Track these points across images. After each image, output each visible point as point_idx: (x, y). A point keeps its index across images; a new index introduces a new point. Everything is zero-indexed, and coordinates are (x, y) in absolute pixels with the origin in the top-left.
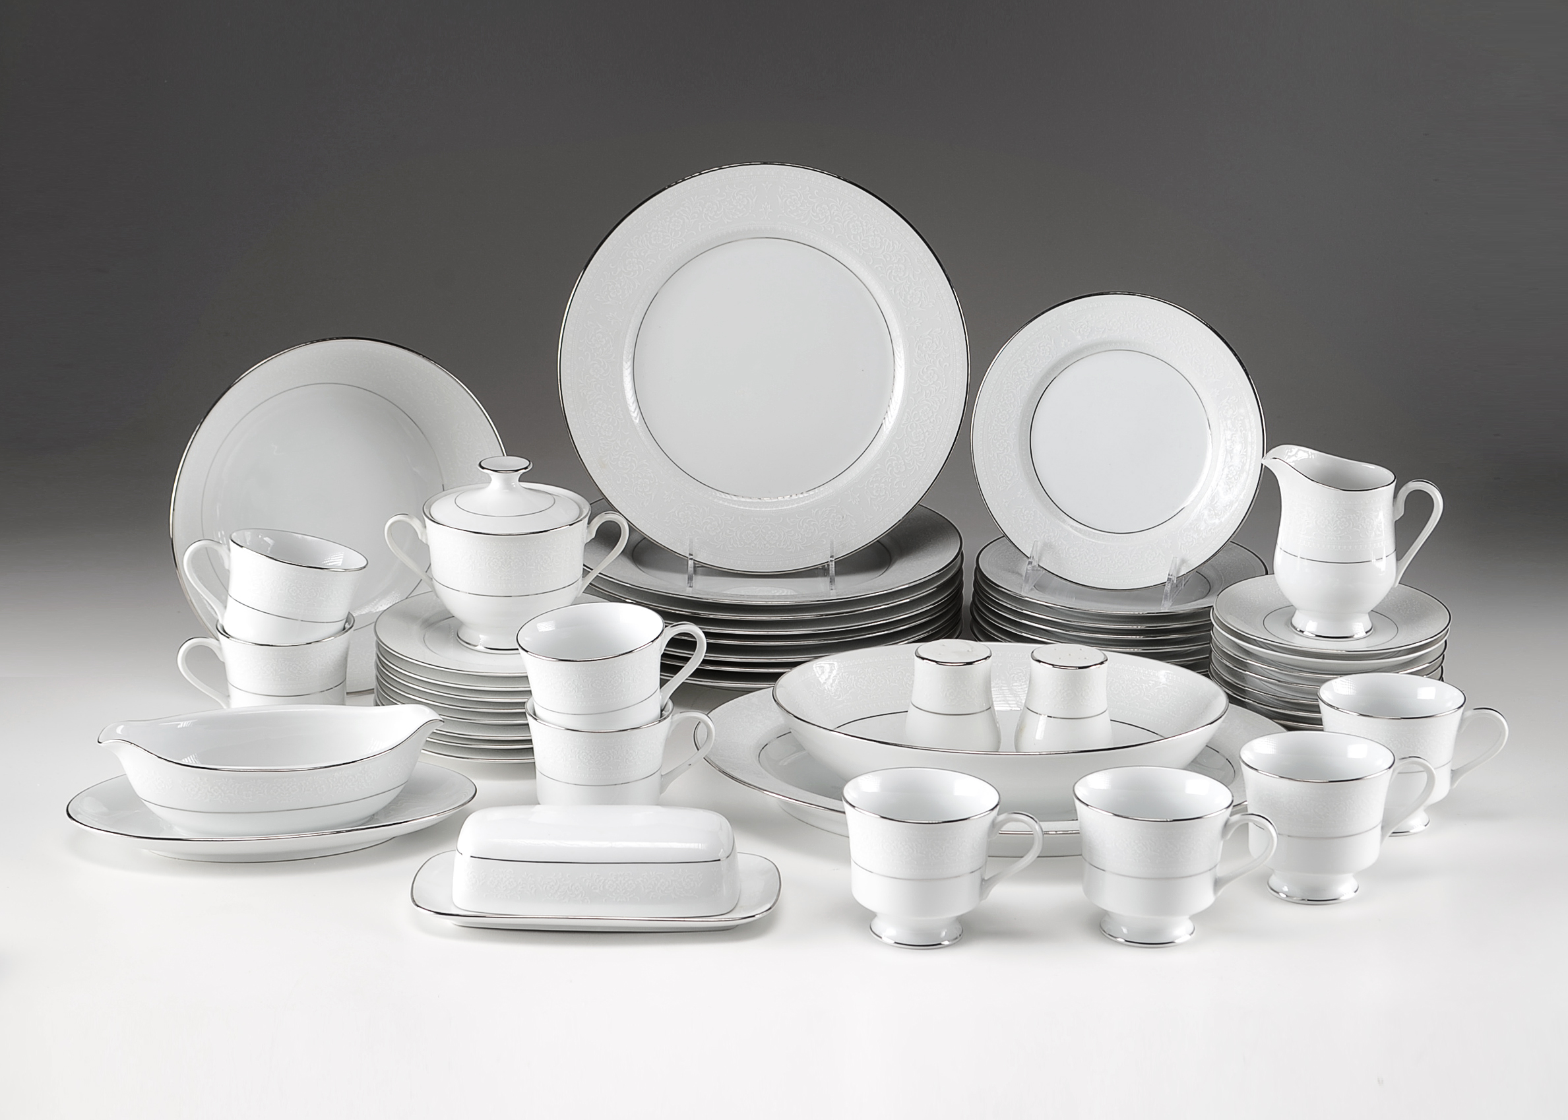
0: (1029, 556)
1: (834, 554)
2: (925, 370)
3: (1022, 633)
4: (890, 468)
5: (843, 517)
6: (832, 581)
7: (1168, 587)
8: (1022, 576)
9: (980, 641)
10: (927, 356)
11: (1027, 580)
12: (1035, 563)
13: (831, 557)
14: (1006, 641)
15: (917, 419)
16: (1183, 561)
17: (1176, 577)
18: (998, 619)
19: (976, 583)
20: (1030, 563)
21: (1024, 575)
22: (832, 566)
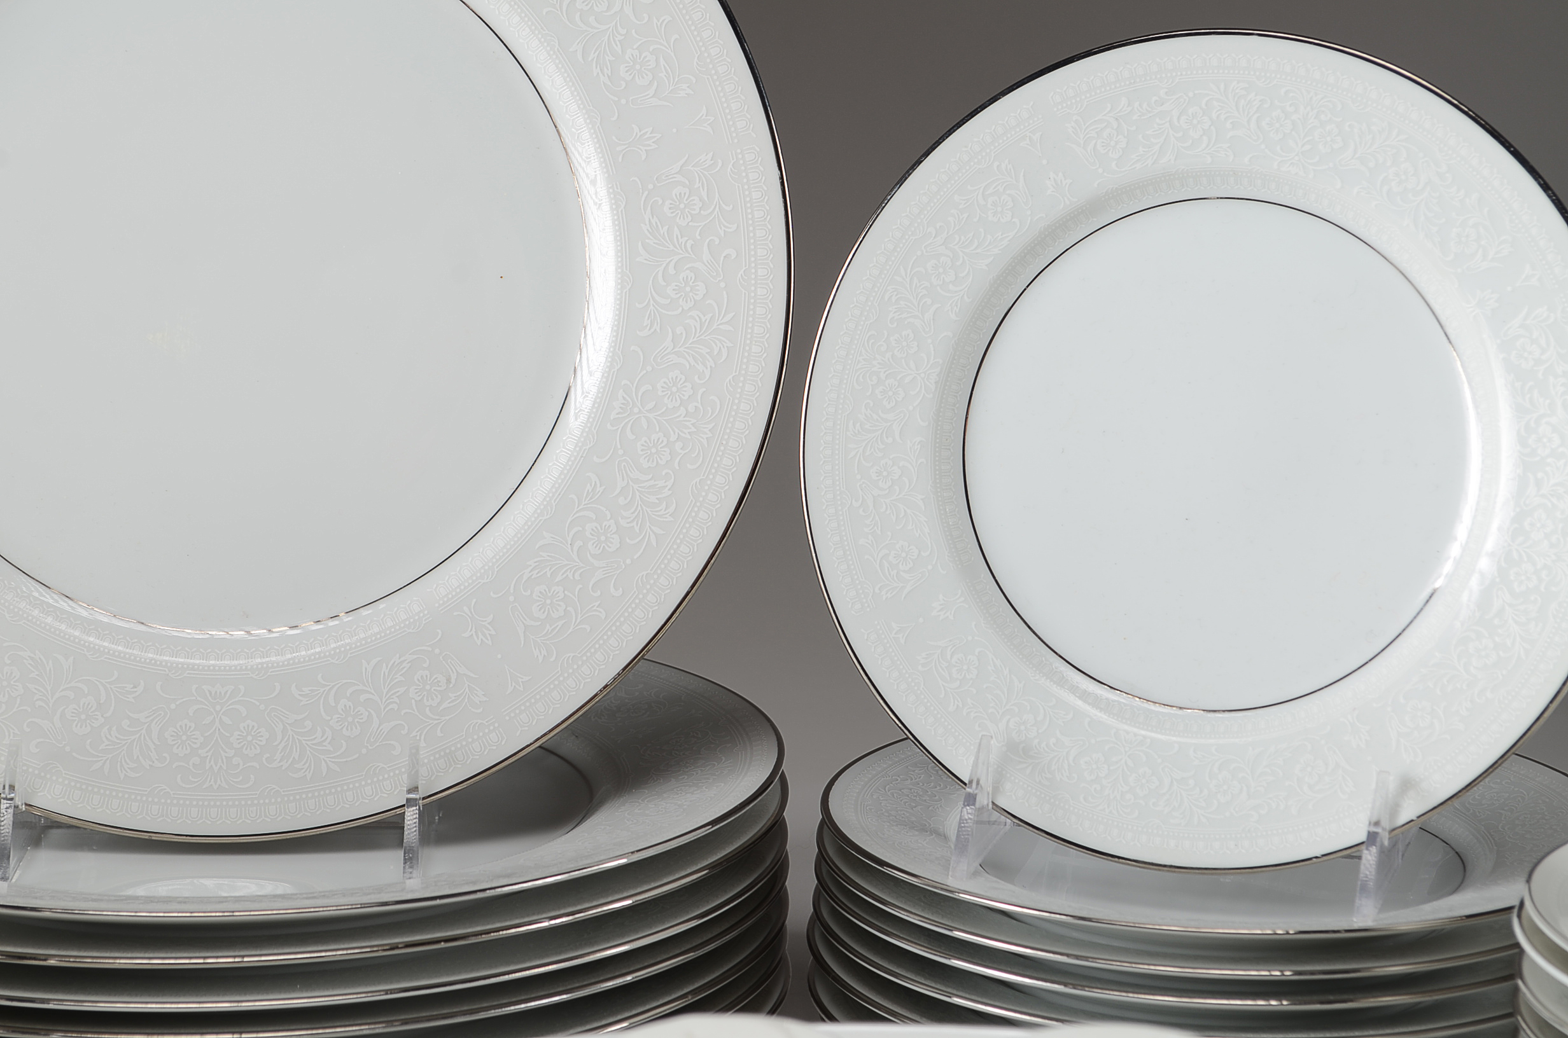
0: (967, 782)
1: (421, 784)
2: (671, 271)
3: (950, 995)
4: (579, 543)
5: (449, 681)
6: (410, 859)
7: (1370, 857)
8: (945, 838)
9: (832, 1019)
10: (676, 231)
11: (962, 845)
12: (983, 800)
13: (409, 791)
14: (903, 1019)
15: (651, 405)
16: (1407, 785)
17: (1388, 828)
18: (891, 961)
19: (822, 861)
20: (971, 800)
21: (953, 838)
22: (411, 817)
